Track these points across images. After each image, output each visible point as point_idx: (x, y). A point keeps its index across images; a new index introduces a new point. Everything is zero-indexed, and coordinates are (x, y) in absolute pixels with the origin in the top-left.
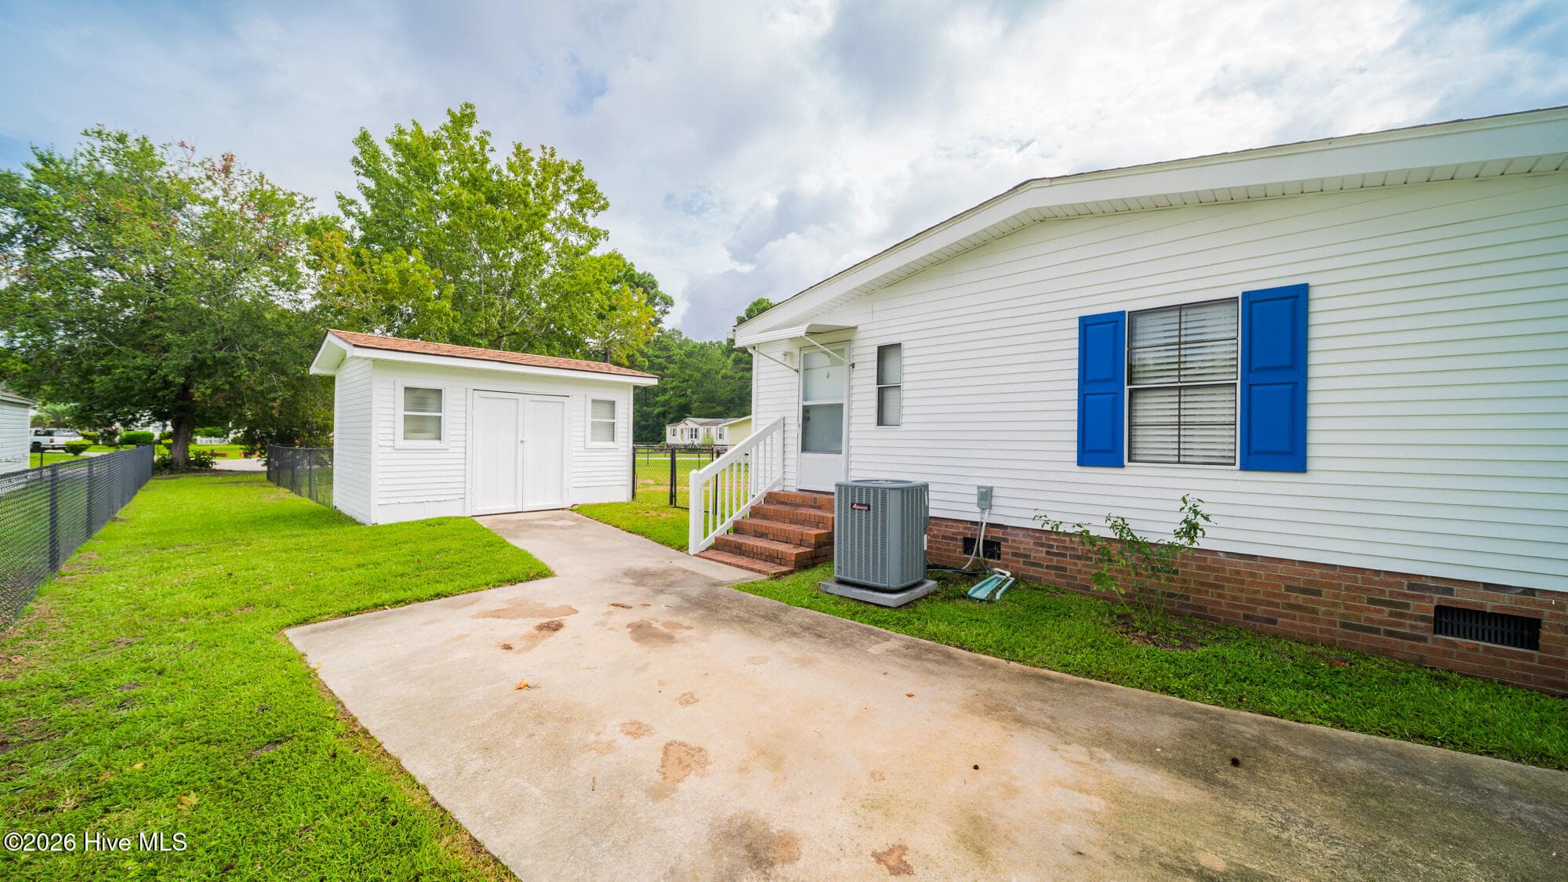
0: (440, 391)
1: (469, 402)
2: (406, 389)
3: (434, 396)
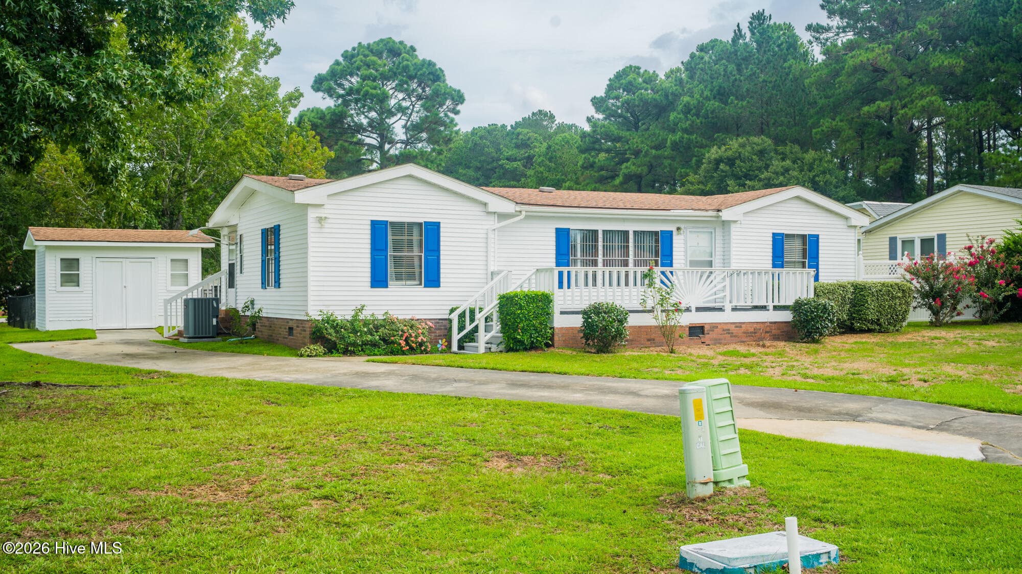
0: (78, 260)
1: (94, 263)
2: (61, 259)
3: (75, 262)
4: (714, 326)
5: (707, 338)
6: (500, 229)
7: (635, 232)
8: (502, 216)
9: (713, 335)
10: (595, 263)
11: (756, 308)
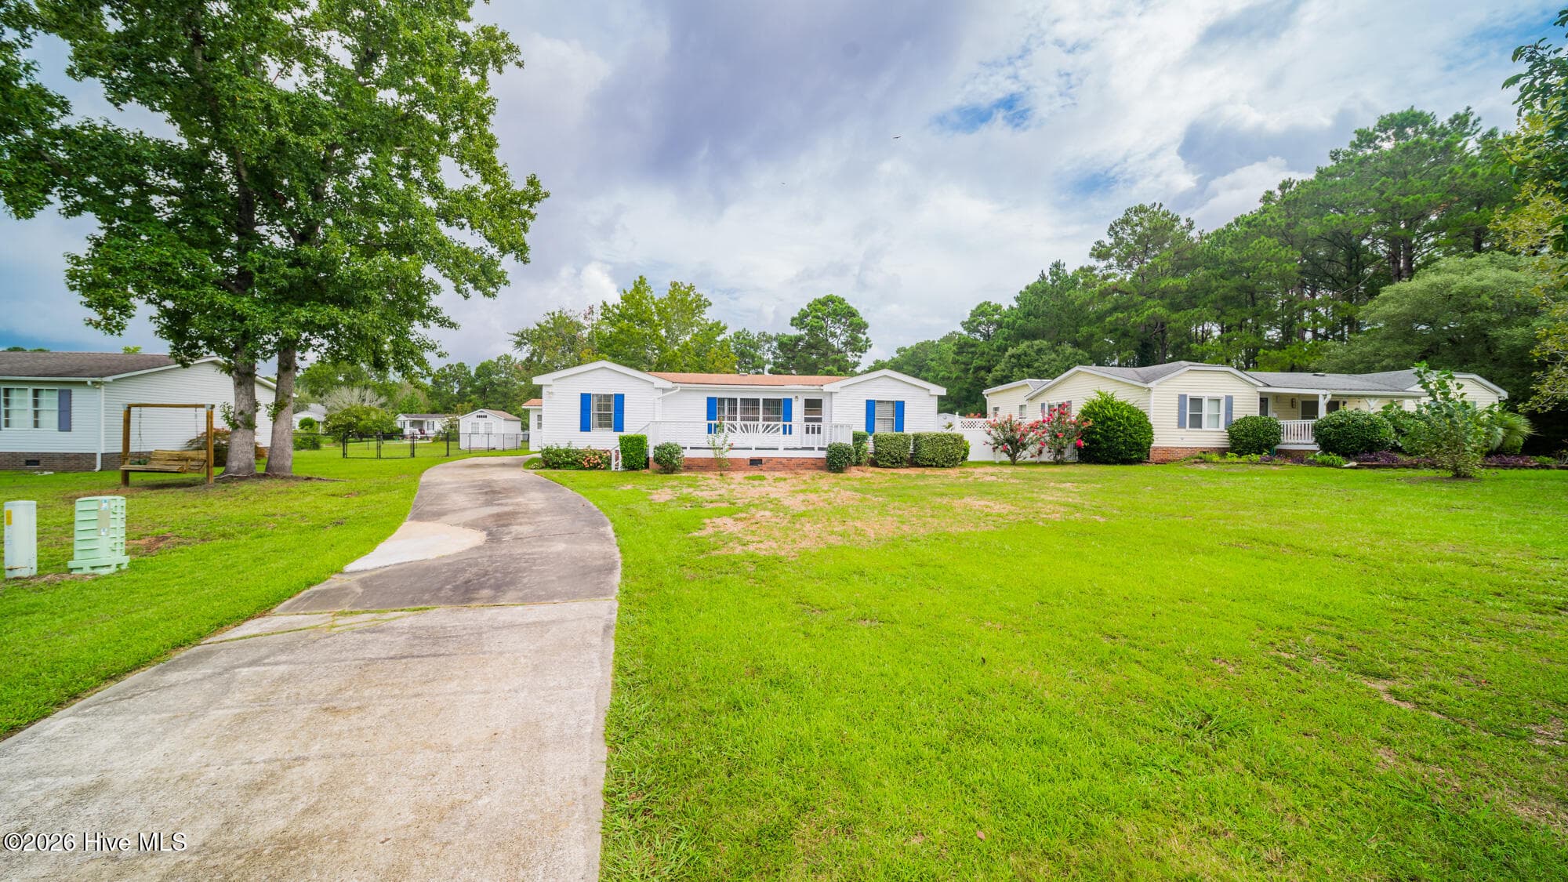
4: (770, 459)
5: (764, 467)
6: (663, 398)
7: (765, 400)
8: (664, 390)
9: (768, 465)
10: (735, 419)
11: (803, 449)
